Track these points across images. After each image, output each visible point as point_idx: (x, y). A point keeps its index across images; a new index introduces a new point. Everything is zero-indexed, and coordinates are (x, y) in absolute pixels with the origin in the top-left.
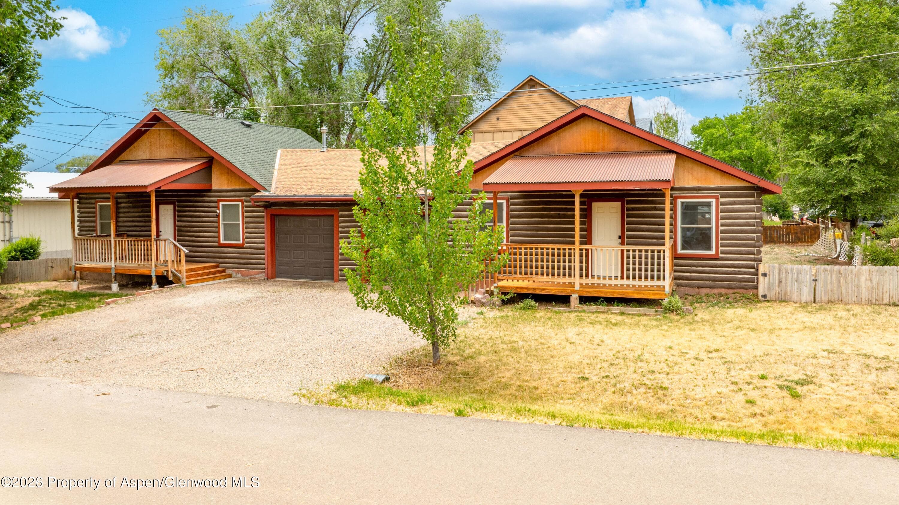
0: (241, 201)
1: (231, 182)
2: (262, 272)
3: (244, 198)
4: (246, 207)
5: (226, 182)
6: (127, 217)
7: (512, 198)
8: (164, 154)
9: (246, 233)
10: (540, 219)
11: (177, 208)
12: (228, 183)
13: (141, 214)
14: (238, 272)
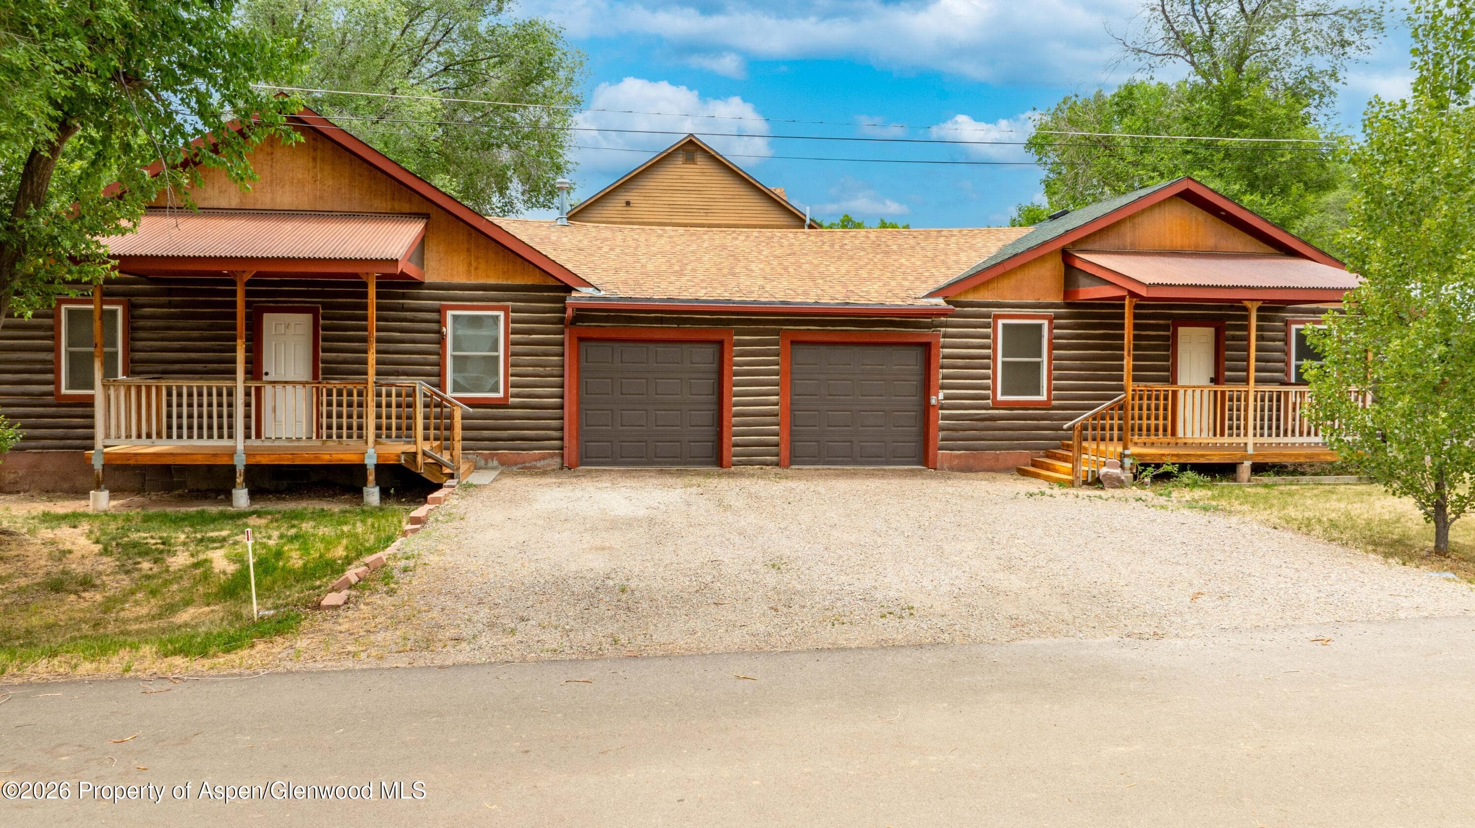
0: (505, 309)
1: (476, 269)
2: (552, 456)
3: (510, 303)
4: (513, 322)
5: (462, 268)
6: (162, 340)
7: (1058, 317)
8: (286, 199)
9: (512, 375)
10: (1099, 352)
11: (321, 322)
12: (469, 272)
13: (206, 333)
14: (492, 457)
